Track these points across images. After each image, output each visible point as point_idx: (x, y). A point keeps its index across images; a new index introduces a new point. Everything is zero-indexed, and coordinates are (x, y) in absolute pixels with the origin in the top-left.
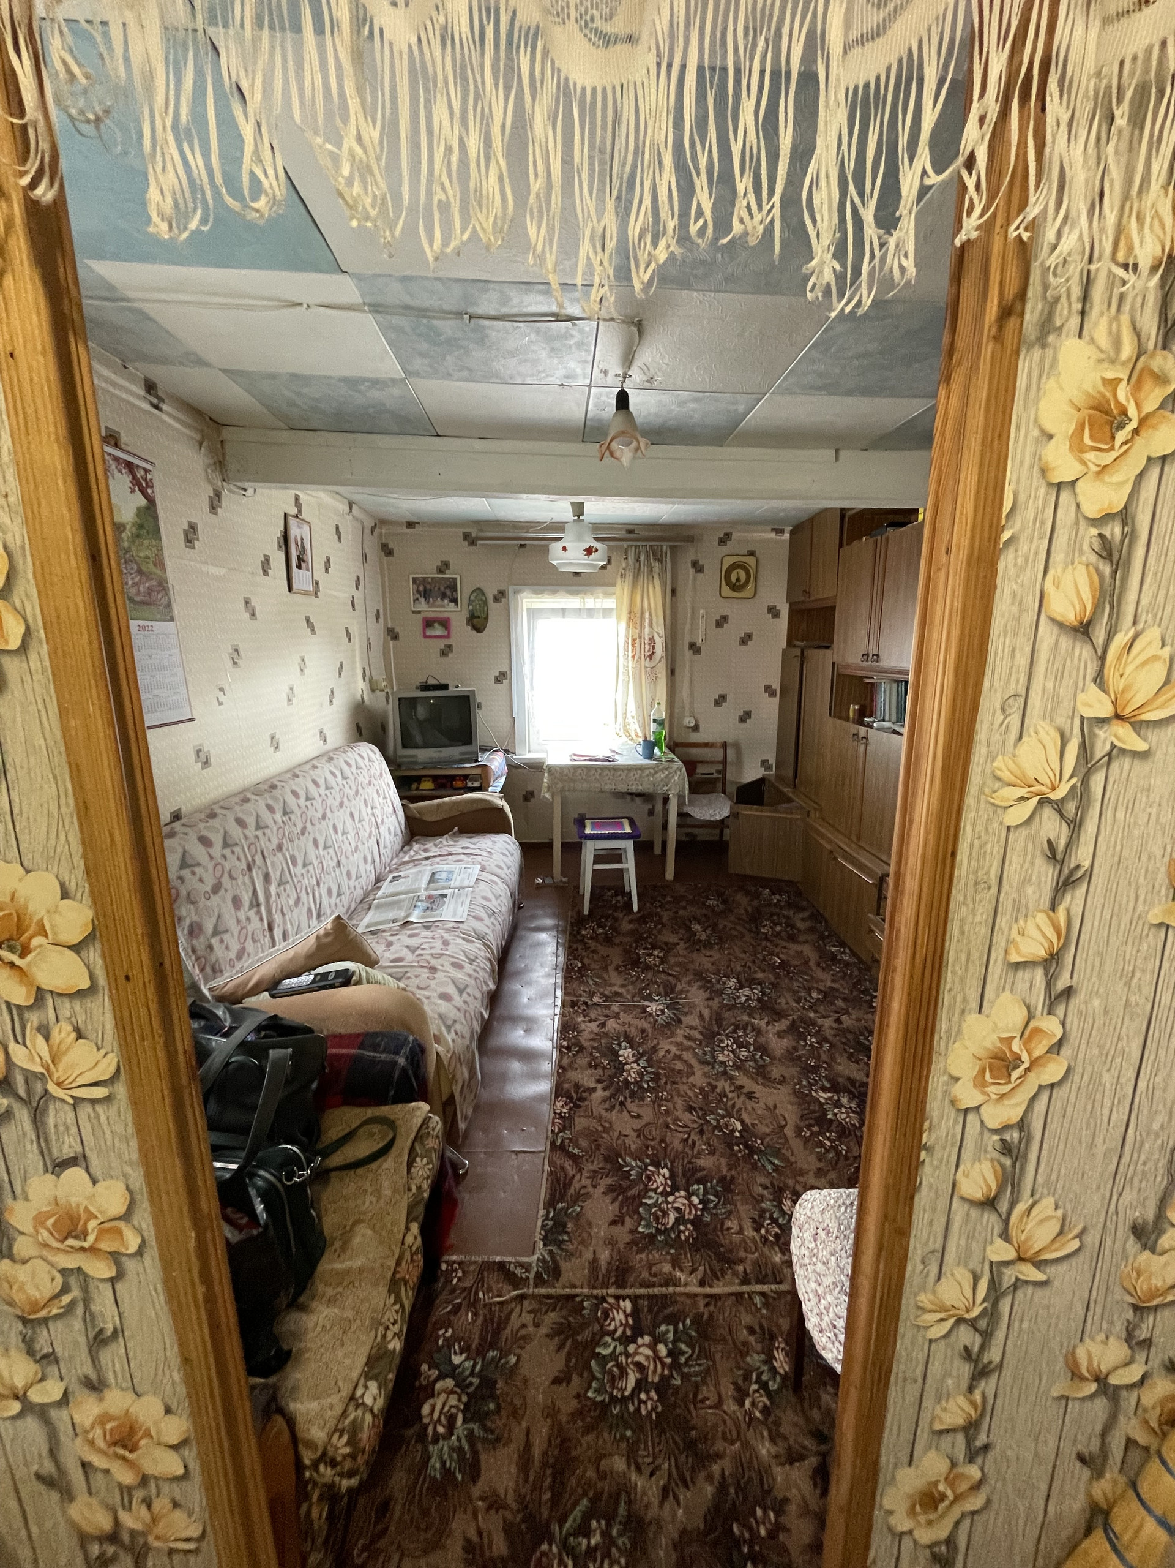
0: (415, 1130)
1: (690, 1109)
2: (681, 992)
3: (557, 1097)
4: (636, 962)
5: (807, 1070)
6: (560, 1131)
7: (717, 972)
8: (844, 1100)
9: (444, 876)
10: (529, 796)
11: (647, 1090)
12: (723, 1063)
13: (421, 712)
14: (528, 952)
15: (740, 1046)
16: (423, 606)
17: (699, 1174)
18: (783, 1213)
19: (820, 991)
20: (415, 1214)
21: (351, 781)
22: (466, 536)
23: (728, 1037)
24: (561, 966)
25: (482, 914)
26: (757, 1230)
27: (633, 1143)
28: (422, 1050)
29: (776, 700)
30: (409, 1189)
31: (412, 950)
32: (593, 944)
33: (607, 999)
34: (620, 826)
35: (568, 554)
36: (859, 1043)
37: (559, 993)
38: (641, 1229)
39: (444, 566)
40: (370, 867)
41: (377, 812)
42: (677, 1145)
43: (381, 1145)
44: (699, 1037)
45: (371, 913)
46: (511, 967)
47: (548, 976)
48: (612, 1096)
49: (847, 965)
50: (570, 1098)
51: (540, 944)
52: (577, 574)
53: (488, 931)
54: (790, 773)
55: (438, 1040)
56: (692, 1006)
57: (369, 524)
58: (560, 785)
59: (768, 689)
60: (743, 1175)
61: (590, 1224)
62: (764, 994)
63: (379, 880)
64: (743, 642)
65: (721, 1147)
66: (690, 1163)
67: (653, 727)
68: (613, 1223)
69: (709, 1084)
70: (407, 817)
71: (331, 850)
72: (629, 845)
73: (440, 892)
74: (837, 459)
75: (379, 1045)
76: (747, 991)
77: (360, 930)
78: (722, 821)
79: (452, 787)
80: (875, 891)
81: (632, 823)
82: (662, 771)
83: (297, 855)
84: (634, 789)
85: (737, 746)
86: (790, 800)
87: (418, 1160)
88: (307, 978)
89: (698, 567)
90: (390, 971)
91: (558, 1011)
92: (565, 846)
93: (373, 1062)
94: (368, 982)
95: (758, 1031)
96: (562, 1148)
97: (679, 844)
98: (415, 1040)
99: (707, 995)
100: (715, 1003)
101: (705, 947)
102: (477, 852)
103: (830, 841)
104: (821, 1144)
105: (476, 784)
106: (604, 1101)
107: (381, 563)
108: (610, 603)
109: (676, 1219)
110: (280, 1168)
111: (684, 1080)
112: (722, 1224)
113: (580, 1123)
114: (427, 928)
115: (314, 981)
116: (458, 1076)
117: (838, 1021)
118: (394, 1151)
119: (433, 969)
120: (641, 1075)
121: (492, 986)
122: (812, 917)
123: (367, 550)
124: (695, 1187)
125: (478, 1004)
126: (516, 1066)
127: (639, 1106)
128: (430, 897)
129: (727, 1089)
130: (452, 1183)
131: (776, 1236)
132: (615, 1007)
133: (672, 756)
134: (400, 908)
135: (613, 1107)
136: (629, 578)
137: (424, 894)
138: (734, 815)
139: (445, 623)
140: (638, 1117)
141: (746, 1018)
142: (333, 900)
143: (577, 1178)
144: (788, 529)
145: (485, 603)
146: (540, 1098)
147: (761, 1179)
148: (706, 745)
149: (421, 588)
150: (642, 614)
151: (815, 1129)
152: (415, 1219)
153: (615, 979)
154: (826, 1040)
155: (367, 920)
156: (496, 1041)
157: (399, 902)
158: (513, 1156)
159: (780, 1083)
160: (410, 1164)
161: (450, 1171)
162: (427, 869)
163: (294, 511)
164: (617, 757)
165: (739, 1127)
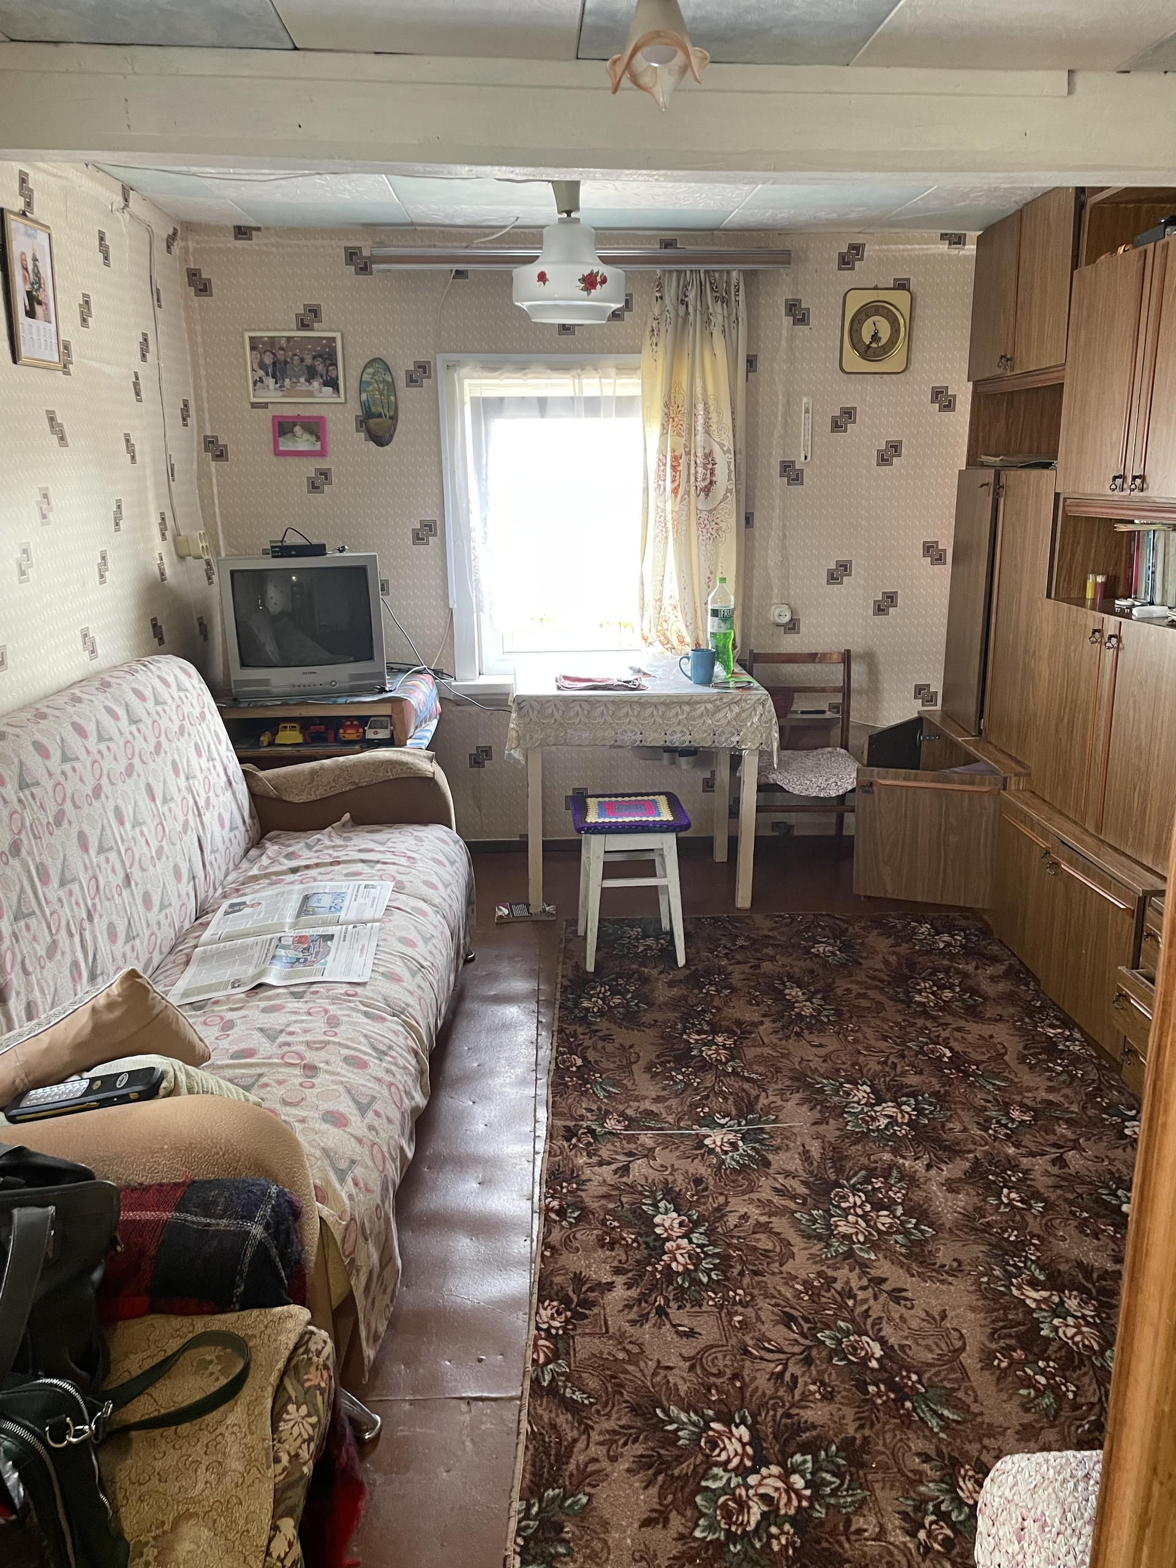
0: (286, 1354)
1: (787, 1320)
2: (767, 1110)
3: (541, 1300)
4: (683, 1057)
5: (1002, 1251)
6: (548, 1361)
7: (833, 1074)
8: (1072, 1304)
9: (326, 901)
10: (481, 756)
11: (707, 1287)
12: (846, 1237)
13: (275, 598)
14: (484, 1040)
15: (878, 1206)
16: (271, 393)
17: (805, 1436)
18: (960, 1503)
19: (1025, 1108)
20: (289, 1503)
21: (146, 727)
22: (352, 255)
23: (854, 1190)
24: (544, 1063)
25: (399, 969)
26: (913, 1535)
27: (682, 1381)
28: (296, 1212)
29: (947, 569)
30: (277, 1460)
31: (272, 1035)
32: (603, 1025)
33: (631, 1123)
34: (652, 808)
35: (550, 287)
36: (1098, 1200)
37: (542, 1114)
38: (698, 1534)
39: (310, 316)
40: (186, 887)
41: (198, 785)
42: (763, 1383)
43: (223, 1381)
44: (803, 1190)
45: (191, 970)
46: (453, 1067)
47: (523, 1082)
48: (642, 1298)
49: (1076, 1060)
50: (566, 1301)
51: (506, 1026)
52: (565, 329)
53: (410, 1000)
54: (970, 706)
55: (322, 1196)
56: (789, 1135)
57: (163, 231)
58: (539, 735)
59: (931, 550)
60: (885, 1437)
61: (605, 1524)
62: (920, 1112)
63: (202, 912)
64: (884, 459)
65: (844, 1388)
66: (788, 1416)
67: (712, 624)
68: (647, 1523)
69: (820, 1274)
70: (253, 795)
71: (112, 856)
72: (668, 843)
73: (321, 931)
74: (1071, 91)
75: (215, 1203)
76: (890, 1108)
77: (174, 999)
78: (842, 798)
79: (337, 740)
80: (1130, 923)
81: (674, 803)
82: (729, 705)
83: (49, 862)
84: (678, 739)
85: (870, 659)
86: (970, 760)
87: (291, 1408)
88: (76, 1086)
89: (798, 313)
90: (229, 1073)
91: (540, 1146)
92: (549, 848)
93: (203, 1233)
94: (190, 1091)
95: (911, 1180)
96: (553, 1390)
97: (759, 841)
98: (281, 1194)
99: (816, 1115)
100: (831, 1130)
101: (810, 1028)
102: (387, 857)
103: (1045, 833)
104: (1029, 1383)
105: (383, 734)
106: (629, 1307)
107: (188, 309)
108: (629, 386)
109: (764, 1514)
110: (40, 1418)
111: (775, 1267)
112: (848, 1522)
113: (585, 1346)
114: (297, 996)
115: (89, 1091)
116: (361, 1261)
117: (1060, 1161)
118: (247, 1393)
119: (311, 1069)
120: (693, 1257)
121: (420, 1100)
122: (1010, 974)
123: (160, 283)
124: (798, 1458)
125: (395, 1131)
126: (464, 1246)
127: (690, 1315)
128: (301, 940)
129: (855, 1284)
130: (353, 1450)
131: (947, 1542)
132: (646, 1138)
133: (748, 678)
134: (247, 961)
135: (645, 1317)
136: (666, 339)
137: (289, 934)
138: (865, 787)
139: (315, 427)
140: (691, 1334)
141: (887, 1156)
142: (119, 947)
143: (581, 1445)
144: (973, 235)
145: (392, 387)
146: (511, 1304)
147: (918, 1444)
148: (812, 658)
149: (268, 359)
150: (693, 406)
151: (1019, 1354)
152: (289, 1513)
153: (647, 1088)
154: (1037, 1196)
155: (182, 984)
156: (430, 1201)
157: (244, 949)
158: (464, 1407)
159: (953, 1272)
160: (277, 1417)
161: (348, 1431)
162: (293, 891)
163: (19, 204)
164: (644, 682)
165: (878, 1353)
